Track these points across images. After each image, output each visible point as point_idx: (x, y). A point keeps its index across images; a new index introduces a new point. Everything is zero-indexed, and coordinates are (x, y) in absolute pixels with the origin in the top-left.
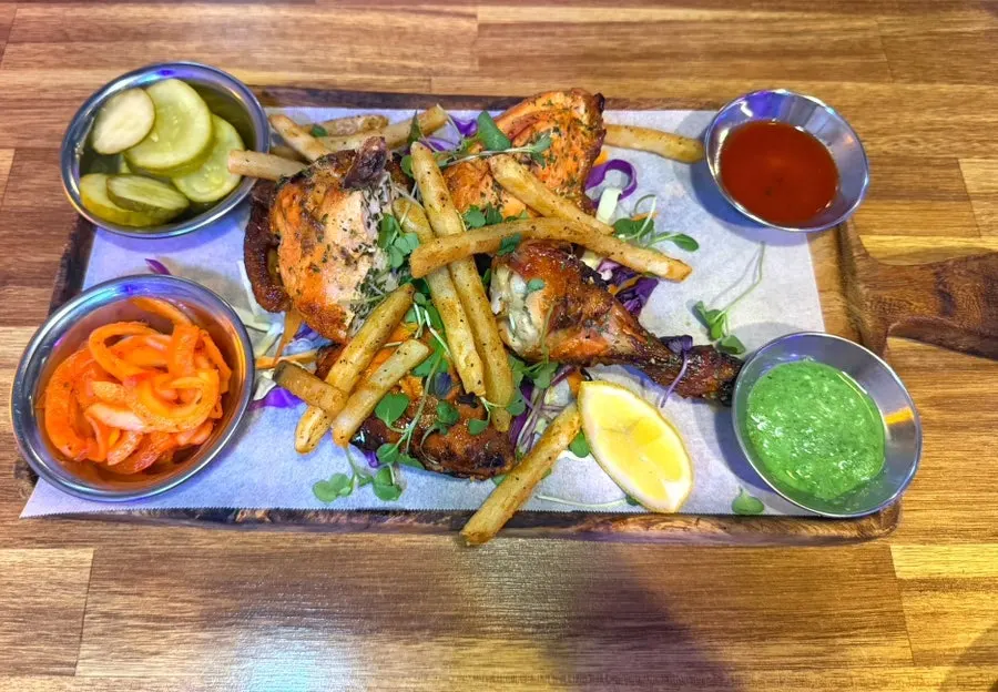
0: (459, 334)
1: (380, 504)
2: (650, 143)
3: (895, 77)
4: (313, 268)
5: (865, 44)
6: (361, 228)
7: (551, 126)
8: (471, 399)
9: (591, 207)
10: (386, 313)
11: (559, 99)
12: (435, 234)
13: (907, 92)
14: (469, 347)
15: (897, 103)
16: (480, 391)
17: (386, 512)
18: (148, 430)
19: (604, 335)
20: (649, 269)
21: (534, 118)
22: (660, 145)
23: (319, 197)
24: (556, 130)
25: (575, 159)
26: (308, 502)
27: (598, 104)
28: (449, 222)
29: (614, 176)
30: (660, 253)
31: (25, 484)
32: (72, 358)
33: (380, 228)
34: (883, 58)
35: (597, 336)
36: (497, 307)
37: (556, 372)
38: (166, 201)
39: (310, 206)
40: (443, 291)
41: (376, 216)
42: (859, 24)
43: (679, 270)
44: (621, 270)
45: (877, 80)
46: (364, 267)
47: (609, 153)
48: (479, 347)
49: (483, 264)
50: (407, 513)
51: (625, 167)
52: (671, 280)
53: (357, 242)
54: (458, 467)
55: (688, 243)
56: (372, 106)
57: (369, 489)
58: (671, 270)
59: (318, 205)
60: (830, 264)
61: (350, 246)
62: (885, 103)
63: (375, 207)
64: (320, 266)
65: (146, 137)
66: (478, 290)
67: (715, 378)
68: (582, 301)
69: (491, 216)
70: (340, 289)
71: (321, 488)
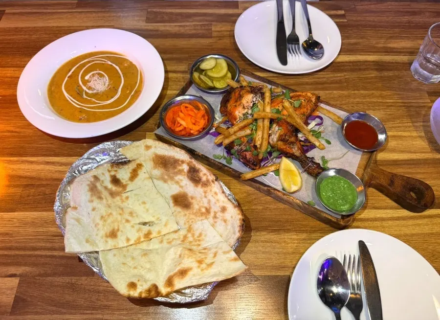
0: (260, 133)
1: (226, 164)
2: (331, 116)
3: (348, 89)
4: (236, 106)
5: (340, 80)
6: (249, 102)
7: (304, 99)
8: (255, 147)
9: (307, 124)
10: (245, 122)
11: (309, 94)
12: (264, 110)
13: (352, 93)
14: (260, 136)
15: (349, 96)
16: (258, 146)
17: (226, 166)
18: (186, 127)
19: (293, 149)
20: (314, 143)
21: (300, 95)
22: (333, 117)
23: (244, 92)
24: (304, 100)
25: (307, 109)
26: (211, 157)
27: (318, 99)
28: (268, 109)
29: (318, 120)
30: (319, 142)
31: (156, 128)
32: (177, 107)
33: (254, 104)
34: (345, 84)
35: (291, 148)
36: (270, 132)
37: (279, 155)
38: (210, 84)
39: (241, 93)
40: (260, 123)
41: (254, 102)
42: (339, 75)
43: (322, 147)
44: (307, 140)
45: (343, 90)
46: (246, 111)
47: (317, 113)
48: (262, 138)
49: (272, 121)
50: (231, 168)
51: (321, 118)
52: (319, 148)
53: (247, 104)
54: (246, 163)
55: (329, 142)
56: (265, 82)
57: (225, 161)
58: (320, 145)
59: (243, 94)
60: (364, 163)
61: (246, 105)
62: (345, 96)
63: (254, 100)
64: (237, 106)
65: (212, 69)
66: (268, 126)
67: (316, 171)
68: (290, 137)
69: (278, 112)
70: (239, 113)
71: (214, 156)
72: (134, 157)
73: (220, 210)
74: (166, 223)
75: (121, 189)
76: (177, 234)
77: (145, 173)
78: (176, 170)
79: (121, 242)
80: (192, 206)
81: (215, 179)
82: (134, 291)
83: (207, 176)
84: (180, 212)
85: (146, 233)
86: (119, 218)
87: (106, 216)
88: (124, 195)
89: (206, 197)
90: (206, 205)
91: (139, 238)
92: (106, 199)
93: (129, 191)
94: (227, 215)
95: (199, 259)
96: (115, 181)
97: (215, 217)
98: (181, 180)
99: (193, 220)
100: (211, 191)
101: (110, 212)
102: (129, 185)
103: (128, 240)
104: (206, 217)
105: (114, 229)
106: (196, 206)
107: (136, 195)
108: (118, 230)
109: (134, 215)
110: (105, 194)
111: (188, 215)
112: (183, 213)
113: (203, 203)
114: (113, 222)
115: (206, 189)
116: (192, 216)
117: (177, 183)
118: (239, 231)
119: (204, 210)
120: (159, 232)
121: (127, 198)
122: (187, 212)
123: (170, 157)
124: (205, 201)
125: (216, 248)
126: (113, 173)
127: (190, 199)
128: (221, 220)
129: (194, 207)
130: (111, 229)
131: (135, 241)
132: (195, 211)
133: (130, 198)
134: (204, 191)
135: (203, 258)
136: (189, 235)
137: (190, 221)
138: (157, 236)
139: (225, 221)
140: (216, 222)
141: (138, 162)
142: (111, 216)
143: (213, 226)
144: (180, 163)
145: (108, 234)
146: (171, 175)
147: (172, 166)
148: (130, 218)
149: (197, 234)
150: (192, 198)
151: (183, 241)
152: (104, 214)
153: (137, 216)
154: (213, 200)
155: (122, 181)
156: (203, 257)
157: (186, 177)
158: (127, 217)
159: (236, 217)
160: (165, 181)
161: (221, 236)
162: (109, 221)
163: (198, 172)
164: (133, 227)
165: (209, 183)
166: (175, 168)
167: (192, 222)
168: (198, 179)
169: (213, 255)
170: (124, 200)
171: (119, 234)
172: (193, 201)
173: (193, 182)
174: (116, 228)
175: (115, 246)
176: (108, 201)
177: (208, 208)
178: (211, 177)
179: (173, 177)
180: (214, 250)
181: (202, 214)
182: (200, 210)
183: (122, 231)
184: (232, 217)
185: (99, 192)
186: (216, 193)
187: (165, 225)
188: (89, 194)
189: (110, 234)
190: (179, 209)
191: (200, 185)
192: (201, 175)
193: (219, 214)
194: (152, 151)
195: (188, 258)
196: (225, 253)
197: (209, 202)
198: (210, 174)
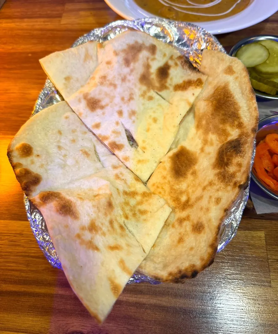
72: (207, 70)
73: (195, 222)
74: (143, 161)
75: (157, 84)
76: (134, 181)
77: (193, 94)
78: (221, 126)
79: (91, 119)
80: (181, 179)
81: (242, 183)
82: (19, 156)
83: (240, 171)
84: (165, 169)
85: (118, 143)
86: (117, 100)
87: (108, 80)
88: (152, 93)
89: (204, 189)
90: (193, 198)
91: (106, 138)
92: (132, 71)
93: (160, 96)
94: (191, 240)
95: (98, 223)
96: (164, 72)
97: (181, 221)
98: (212, 144)
99: (163, 192)
100: (218, 190)
101: (117, 82)
102: (168, 91)
103: (97, 126)
104: (175, 208)
105: (99, 101)
106: (183, 185)
107: (160, 105)
108: (102, 107)
109: (133, 118)
110: (138, 67)
111: (166, 181)
112: (165, 173)
113: (193, 192)
114: (106, 94)
115: (216, 182)
116: (167, 188)
117: (205, 142)
118: (170, 274)
119: (184, 198)
120: (126, 159)
121: (151, 98)
122: (169, 178)
123: (234, 104)
124: (199, 192)
125: (128, 245)
126: (171, 63)
127: (191, 171)
128: (180, 234)
129: (183, 183)
130: (97, 97)
131: (100, 135)
132: (176, 187)
133: (152, 102)
134: (212, 181)
135: (101, 229)
136: (139, 198)
137: (160, 190)
138: (121, 159)
139: (181, 240)
140: (173, 226)
141: (204, 78)
142: (112, 88)
143: (166, 224)
144: (236, 123)
145: (89, 97)
146: (211, 126)
147: (223, 117)
148: (126, 114)
149: (143, 207)
150: (194, 173)
151: (125, 193)
152: (110, 77)
153: (134, 122)
154: (204, 203)
155: (169, 81)
156: (104, 229)
157: (220, 145)
158: (126, 110)
159: (193, 256)
160: (198, 127)
161: (154, 246)
162: (105, 89)
163: (237, 153)
164: (117, 123)
165: (230, 181)
166: (224, 121)
167: (160, 193)
168: (225, 160)
169: (112, 245)
170: (146, 96)
171: (99, 111)
172: (190, 177)
173: (217, 159)
174: (103, 103)
175: (81, 114)
176: (130, 75)
177: (189, 203)
178: (241, 178)
179: (210, 130)
180: (122, 242)
181: (177, 200)
182: (181, 193)
183: (104, 114)
184: (192, 249)
185: (135, 58)
186: (218, 200)
187: (139, 161)
188: (125, 47)
189: (90, 100)
190: (168, 164)
191: (218, 171)
192: (236, 160)
193: (187, 226)
194: (230, 78)
195: (94, 206)
196: (122, 262)
197: (199, 198)
198: (244, 172)
